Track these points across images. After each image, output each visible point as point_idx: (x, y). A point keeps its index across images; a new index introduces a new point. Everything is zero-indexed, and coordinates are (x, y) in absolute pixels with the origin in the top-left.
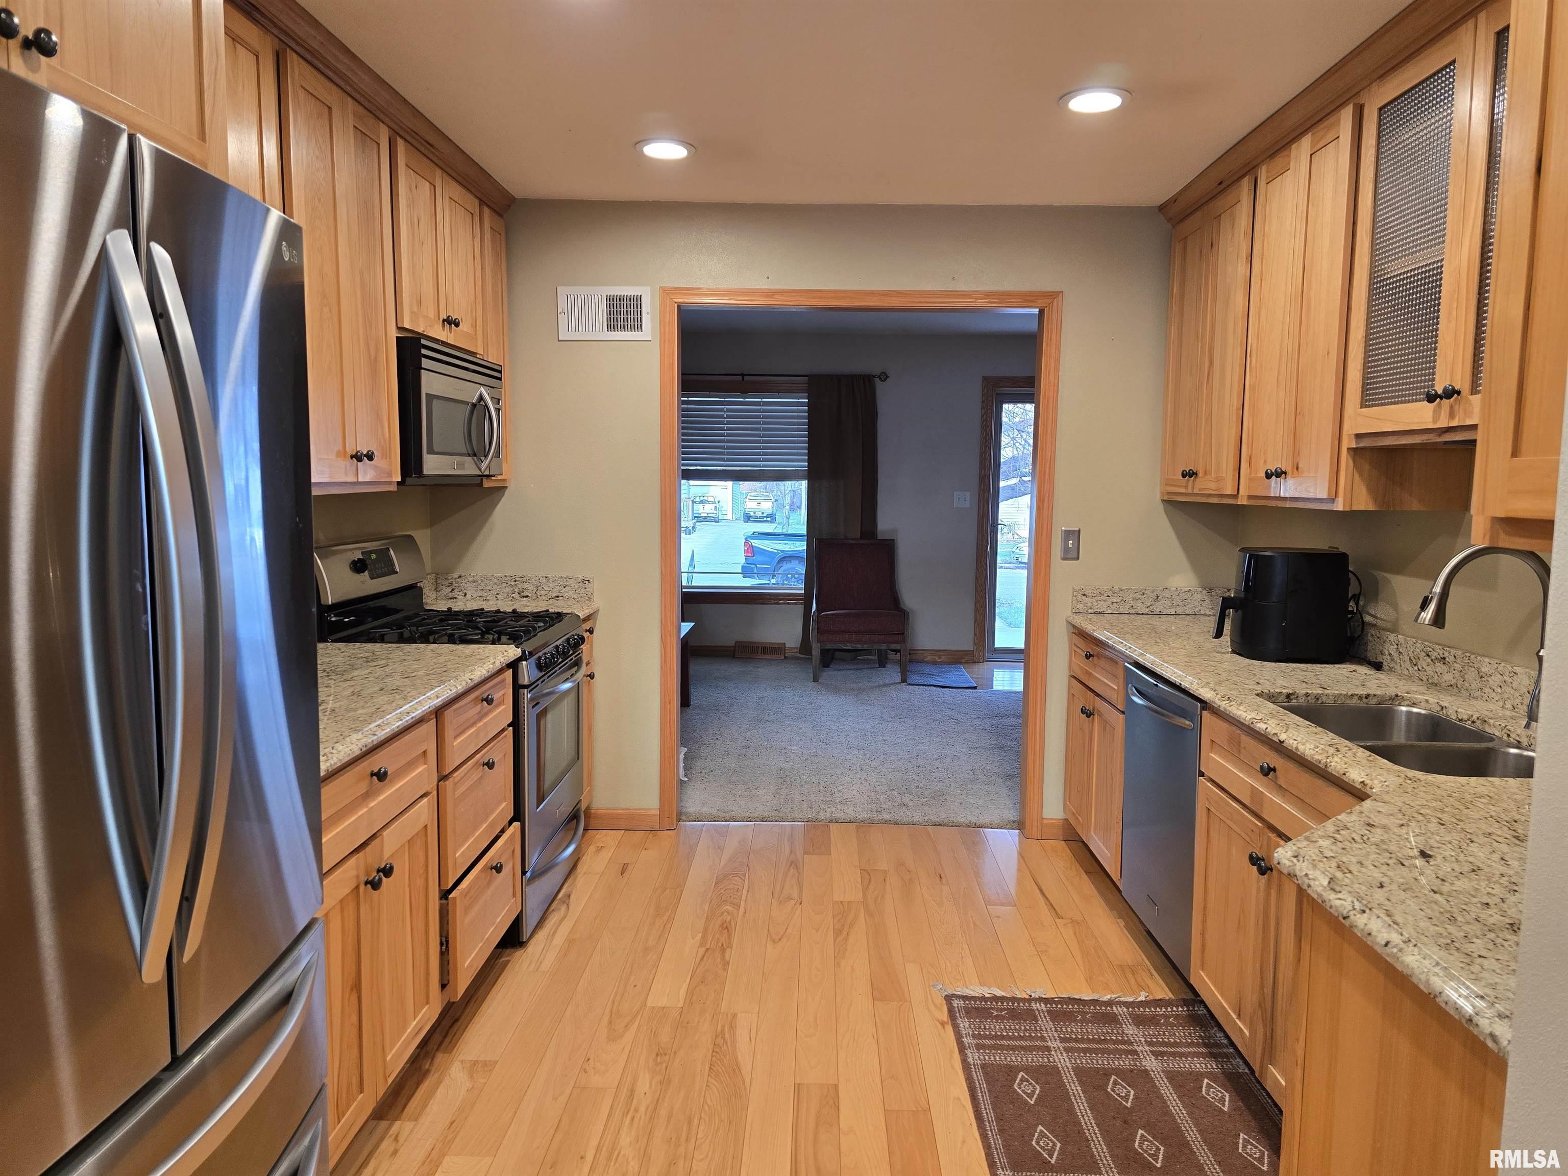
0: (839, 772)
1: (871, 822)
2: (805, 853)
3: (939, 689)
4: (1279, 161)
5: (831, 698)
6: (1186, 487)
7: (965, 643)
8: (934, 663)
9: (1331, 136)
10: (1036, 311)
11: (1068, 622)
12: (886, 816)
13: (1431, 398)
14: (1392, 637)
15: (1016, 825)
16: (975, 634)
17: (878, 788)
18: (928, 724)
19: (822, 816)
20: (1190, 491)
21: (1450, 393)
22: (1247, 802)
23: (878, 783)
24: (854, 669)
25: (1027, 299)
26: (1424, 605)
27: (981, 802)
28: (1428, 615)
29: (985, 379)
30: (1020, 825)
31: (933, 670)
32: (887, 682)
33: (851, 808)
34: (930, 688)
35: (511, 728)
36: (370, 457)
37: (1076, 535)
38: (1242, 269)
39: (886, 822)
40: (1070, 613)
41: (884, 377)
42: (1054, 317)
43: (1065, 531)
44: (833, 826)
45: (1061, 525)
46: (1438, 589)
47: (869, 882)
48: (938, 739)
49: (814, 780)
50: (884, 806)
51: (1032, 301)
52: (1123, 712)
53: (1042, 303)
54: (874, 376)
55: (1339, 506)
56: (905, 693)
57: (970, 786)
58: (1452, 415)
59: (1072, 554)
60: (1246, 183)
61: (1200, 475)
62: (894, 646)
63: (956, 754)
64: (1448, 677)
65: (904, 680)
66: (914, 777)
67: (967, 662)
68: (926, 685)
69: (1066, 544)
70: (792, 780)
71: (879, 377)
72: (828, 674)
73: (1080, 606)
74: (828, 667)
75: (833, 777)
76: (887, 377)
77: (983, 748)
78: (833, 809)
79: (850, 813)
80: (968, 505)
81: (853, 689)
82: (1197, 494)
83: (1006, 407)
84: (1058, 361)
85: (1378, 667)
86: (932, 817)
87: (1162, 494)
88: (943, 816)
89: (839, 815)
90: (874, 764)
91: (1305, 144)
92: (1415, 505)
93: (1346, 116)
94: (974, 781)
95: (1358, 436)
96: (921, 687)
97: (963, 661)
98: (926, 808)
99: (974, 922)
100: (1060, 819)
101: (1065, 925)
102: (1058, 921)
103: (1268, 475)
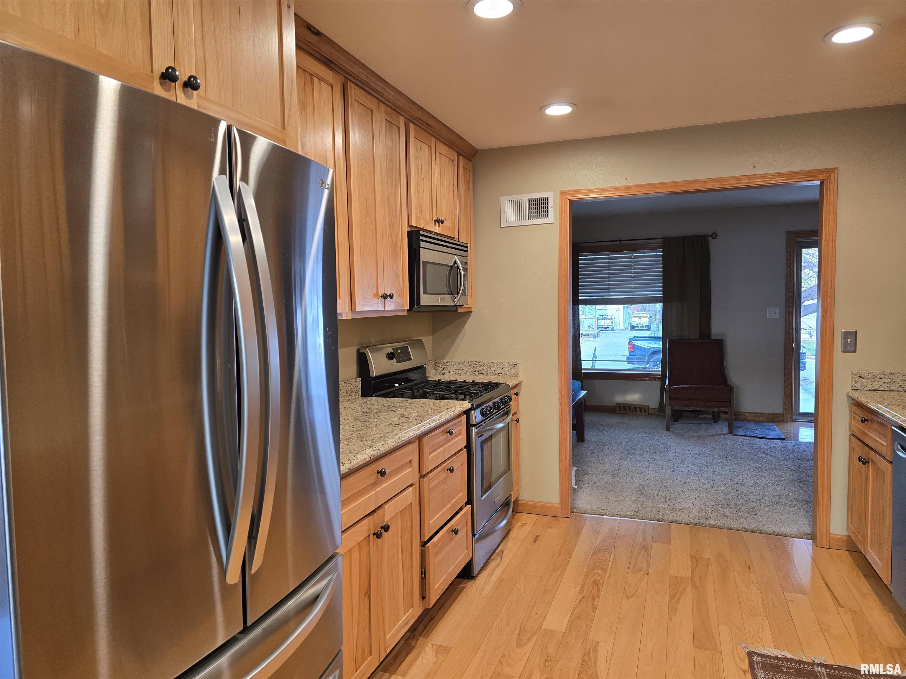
0: (680, 490)
1: (701, 525)
2: (653, 541)
3: (757, 439)
5: (677, 441)
7: (777, 408)
8: (754, 421)
10: (818, 183)
11: (848, 396)
12: (712, 523)
15: (810, 536)
16: (784, 403)
17: (707, 503)
18: (746, 462)
19: (666, 518)
23: (707, 500)
24: (695, 424)
25: (811, 175)
27: (783, 518)
29: (788, 233)
30: (813, 537)
31: (752, 426)
32: (719, 432)
33: (687, 515)
34: (750, 438)
35: (466, 449)
36: (391, 296)
37: (853, 335)
39: (712, 526)
40: (849, 390)
41: (715, 235)
42: (832, 185)
43: (845, 332)
44: (673, 526)
45: (840, 329)
47: (697, 566)
48: (753, 473)
49: (662, 494)
50: (710, 515)
51: (813, 176)
52: (891, 462)
53: (821, 177)
54: (708, 236)
56: (731, 440)
57: (775, 506)
59: (850, 348)
62: (723, 409)
63: (766, 483)
65: (731, 432)
66: (734, 497)
67: (778, 422)
68: (747, 436)
69: (845, 341)
70: (648, 493)
71: (711, 236)
72: (677, 426)
73: (858, 385)
74: (678, 421)
75: (676, 493)
76: (717, 236)
77: (788, 481)
78: (675, 514)
79: (686, 517)
80: (777, 316)
81: (693, 436)
83: (804, 251)
84: (835, 214)
86: (745, 526)
88: (754, 526)
89: (678, 518)
90: (705, 486)
94: (779, 503)
96: (743, 437)
97: (776, 420)
98: (742, 519)
99: (773, 602)
100: (844, 536)
101: (845, 612)
102: (839, 609)
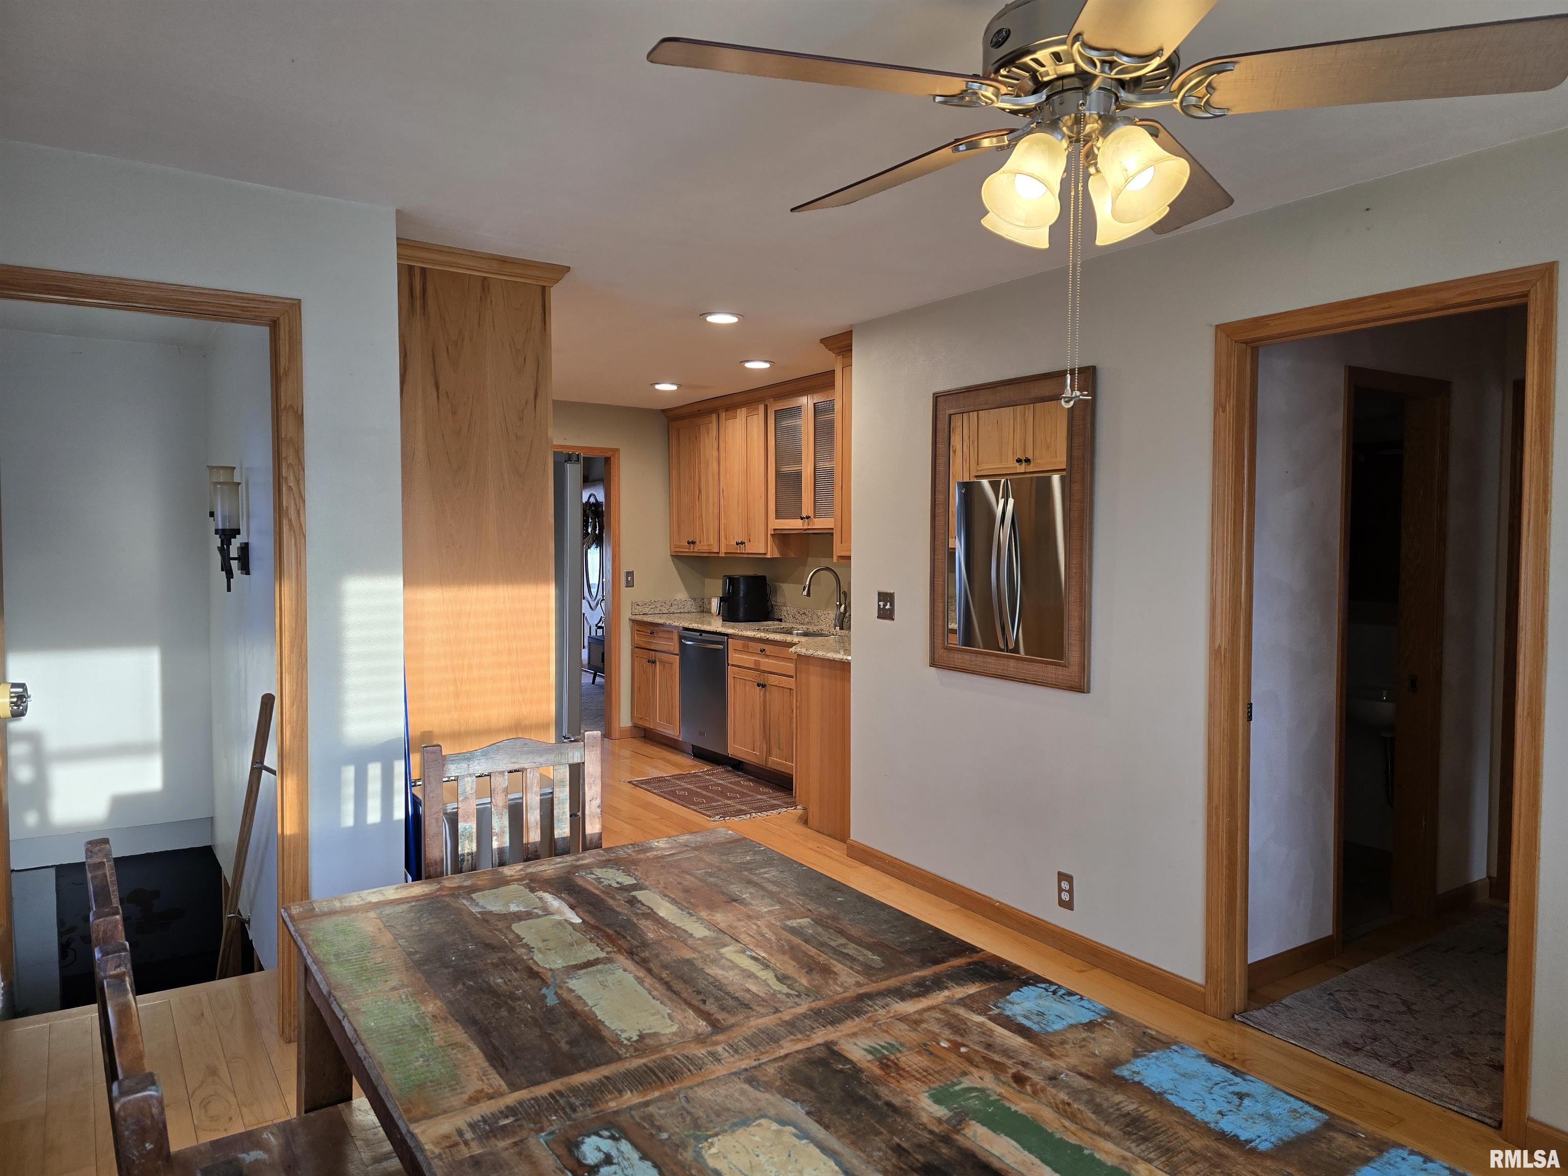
4: (730, 413)
6: (689, 549)
9: (755, 412)
11: (632, 620)
13: (802, 518)
14: (785, 608)
20: (691, 550)
21: (808, 517)
22: (752, 666)
26: (804, 590)
28: (805, 593)
37: (630, 574)
38: (715, 453)
40: (630, 615)
42: (616, 461)
43: (626, 572)
45: (624, 570)
46: (807, 583)
52: (677, 655)
53: (612, 451)
55: (769, 556)
58: (808, 525)
59: (630, 584)
60: (714, 416)
61: (698, 543)
64: (807, 620)
69: (627, 579)
73: (636, 611)
82: (695, 552)
85: (781, 620)
87: (671, 552)
91: (744, 410)
92: (793, 556)
93: (761, 408)
95: (774, 530)
100: (629, 726)
103: (737, 544)
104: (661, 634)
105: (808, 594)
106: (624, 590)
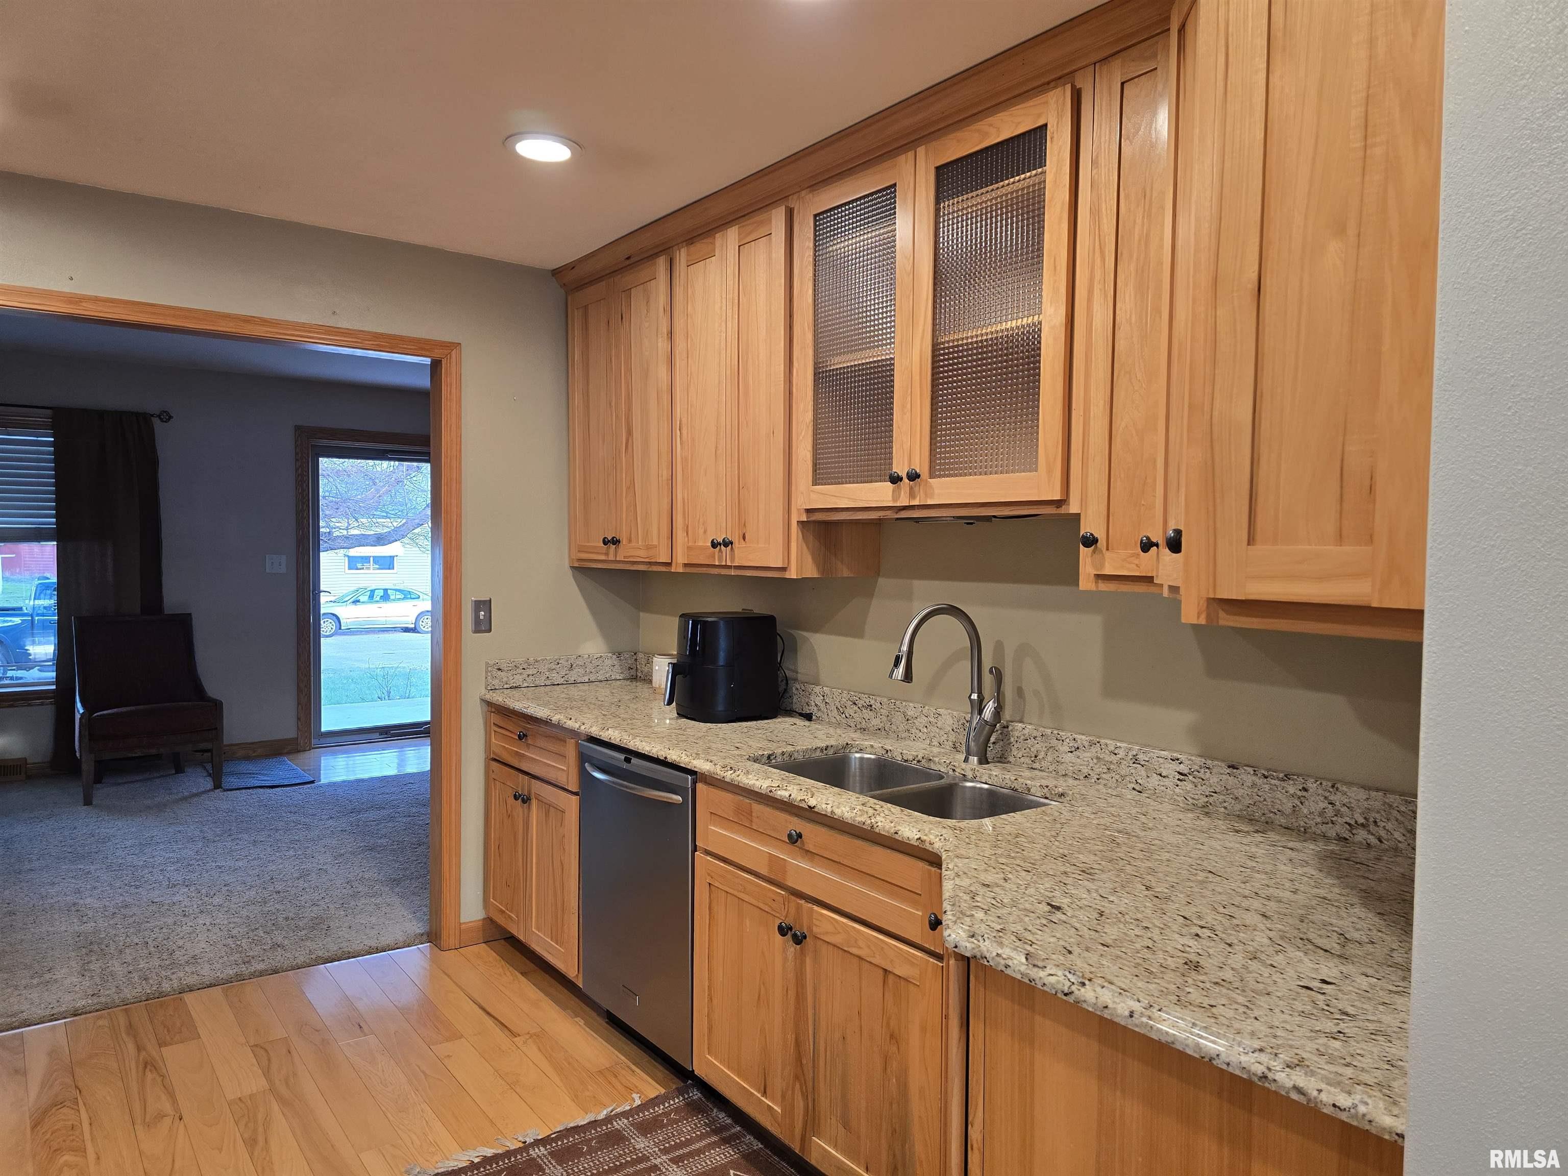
0: (170, 921)
1: (240, 977)
2: (160, 1046)
3: (269, 790)
4: (700, 247)
5: (120, 824)
6: (607, 554)
7: (287, 730)
8: (247, 758)
9: (763, 231)
10: (428, 361)
11: (483, 701)
12: (261, 966)
13: (895, 480)
14: (817, 689)
15: (425, 937)
16: (299, 719)
17: (234, 932)
18: (270, 836)
19: (166, 987)
20: (611, 557)
21: (913, 477)
22: (764, 871)
23: (232, 925)
24: (141, 781)
25: (418, 346)
26: (897, 663)
27: (373, 920)
28: (900, 671)
29: (298, 428)
30: (433, 937)
31: (245, 767)
32: (195, 791)
33: (207, 966)
34: (255, 791)
37: (484, 605)
38: (663, 344)
39: (262, 974)
40: (483, 691)
41: (166, 417)
42: (454, 369)
43: (475, 601)
44: (188, 998)
45: (470, 595)
46: (905, 648)
47: (269, 1060)
48: (291, 853)
49: (136, 940)
50: (251, 954)
51: (427, 350)
52: (576, 794)
53: (437, 354)
54: (152, 416)
55: (792, 574)
56: (223, 801)
57: (353, 903)
58: (912, 495)
59: (483, 626)
60: (662, 262)
61: (624, 541)
62: (203, 746)
63: (320, 867)
64: (875, 722)
65: (218, 786)
66: (277, 906)
67: (289, 753)
68: (249, 788)
69: (477, 616)
70: (103, 947)
71: (159, 416)
72: (101, 793)
73: (496, 682)
74: (101, 783)
75: (164, 930)
76: (171, 417)
77: (352, 853)
78: (181, 974)
79: (207, 973)
80: (283, 570)
81: (149, 808)
82: (619, 562)
83: (320, 459)
84: (459, 417)
85: (808, 717)
86: (320, 953)
87: (571, 560)
88: (334, 948)
89: (192, 980)
90: (217, 900)
91: (732, 235)
92: (846, 573)
93: (778, 217)
94: (356, 895)
95: (808, 511)
96: (244, 791)
97: (285, 751)
98: (308, 943)
99: (423, 1072)
100: (479, 920)
101: (525, 1043)
102: (516, 1039)
103: (714, 545)
104: (541, 742)
105: (908, 676)
106: (470, 640)
